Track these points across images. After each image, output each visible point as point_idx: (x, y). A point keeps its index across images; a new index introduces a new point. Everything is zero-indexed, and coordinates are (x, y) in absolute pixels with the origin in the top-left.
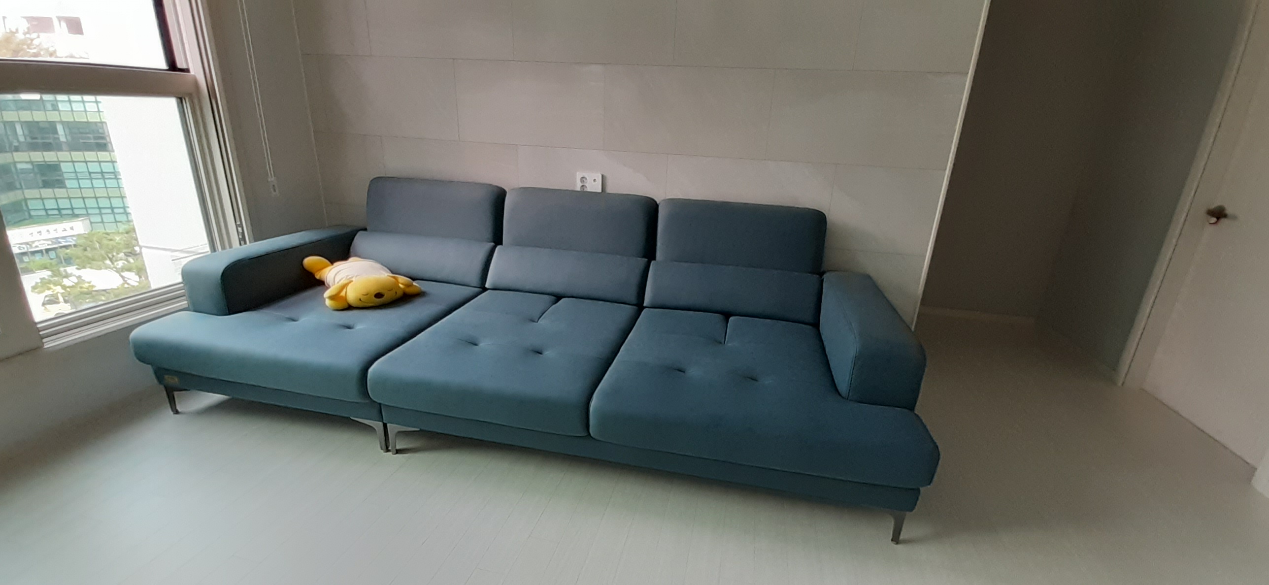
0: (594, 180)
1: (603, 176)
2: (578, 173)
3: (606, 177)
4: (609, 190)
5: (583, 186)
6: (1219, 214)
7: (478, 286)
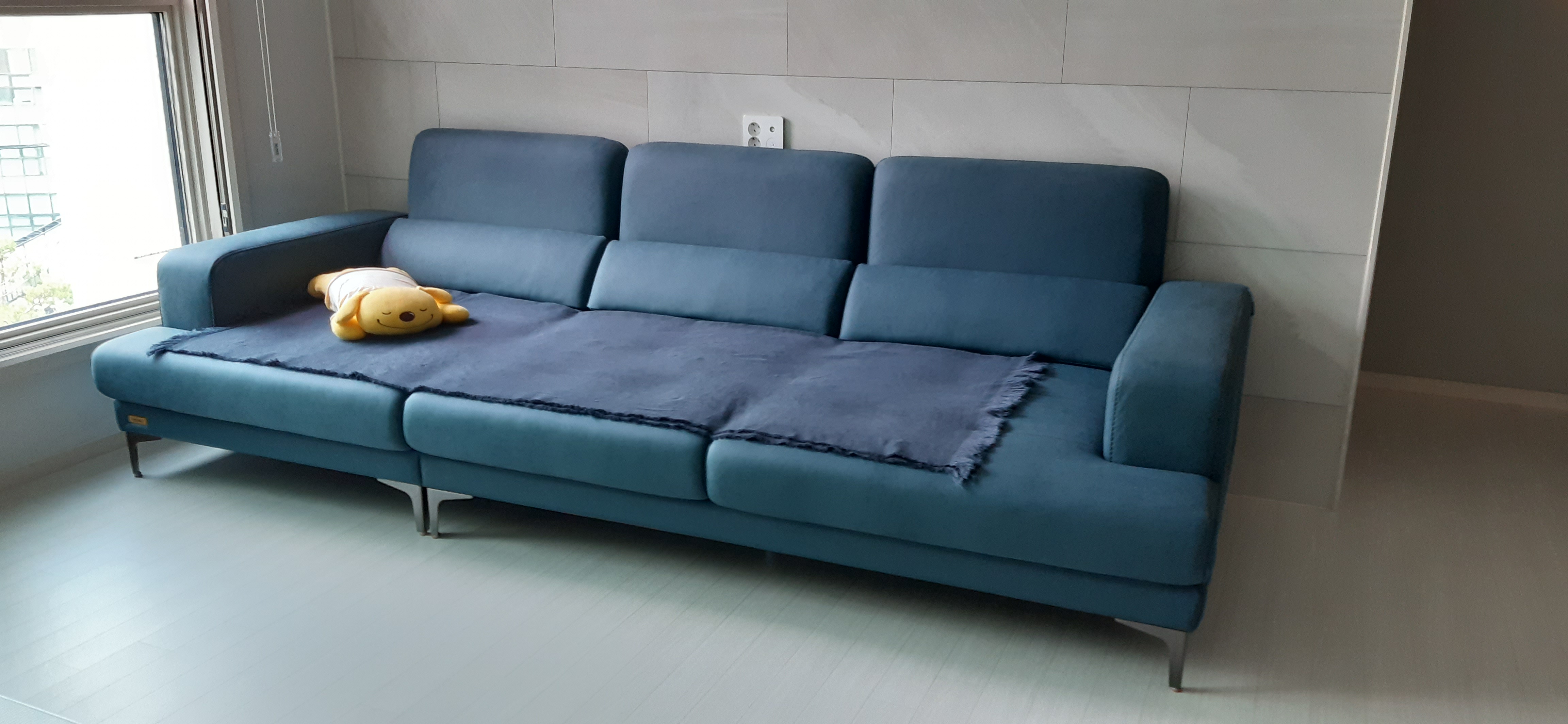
0: (771, 129)
1: (785, 121)
2: (745, 117)
3: (789, 122)
5: (752, 139)
7: (575, 305)
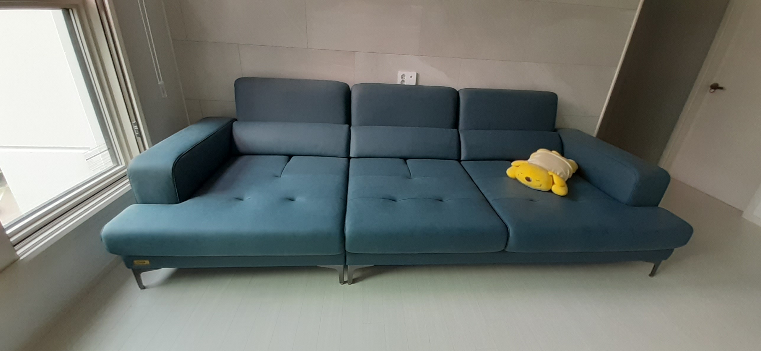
0: (411, 77)
1: (417, 74)
2: (399, 72)
3: (419, 75)
4: (421, 83)
5: (402, 81)
6: (715, 87)
7: (345, 156)
